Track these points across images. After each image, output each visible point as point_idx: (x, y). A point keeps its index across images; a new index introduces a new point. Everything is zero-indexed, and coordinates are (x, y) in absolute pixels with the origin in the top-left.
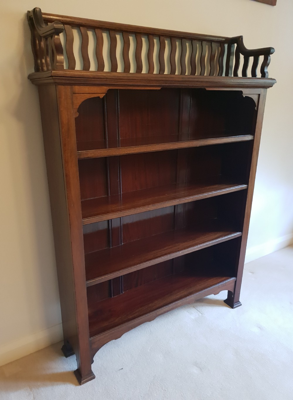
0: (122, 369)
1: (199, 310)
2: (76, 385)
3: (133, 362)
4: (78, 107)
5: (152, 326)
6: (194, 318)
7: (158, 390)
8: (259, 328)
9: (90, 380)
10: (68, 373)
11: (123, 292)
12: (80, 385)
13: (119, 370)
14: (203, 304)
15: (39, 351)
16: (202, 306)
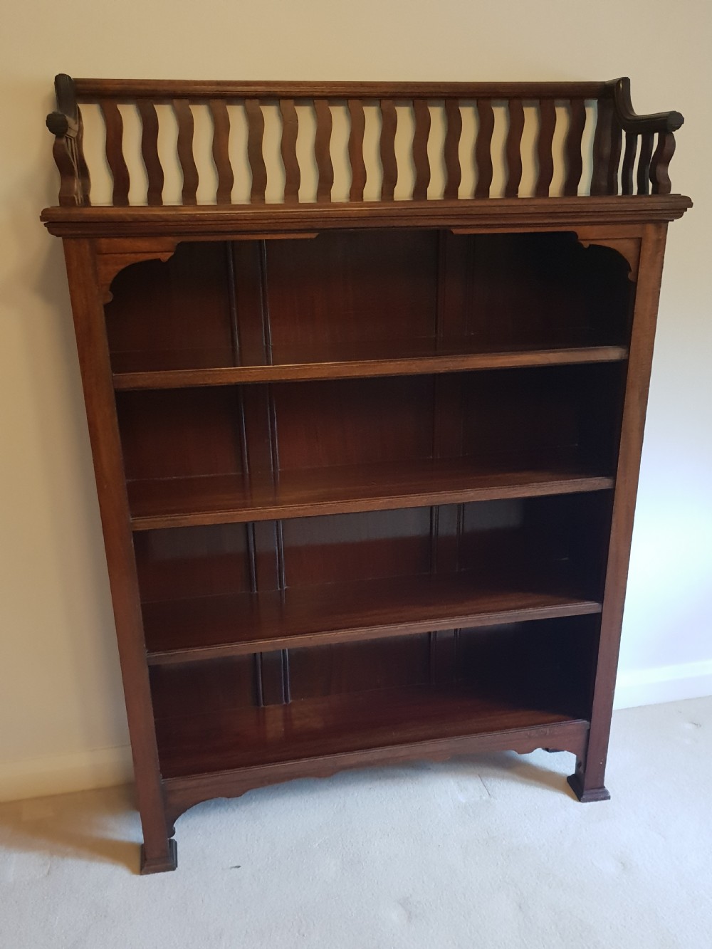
0: (239, 867)
1: (489, 785)
2: (134, 872)
3: (268, 859)
4: (110, 282)
5: (352, 794)
6: (464, 801)
7: (289, 931)
8: (623, 864)
9: (164, 870)
10: (130, 846)
11: (290, 701)
12: (141, 874)
13: (232, 868)
14: (506, 774)
15: (98, 790)
16: (503, 778)
